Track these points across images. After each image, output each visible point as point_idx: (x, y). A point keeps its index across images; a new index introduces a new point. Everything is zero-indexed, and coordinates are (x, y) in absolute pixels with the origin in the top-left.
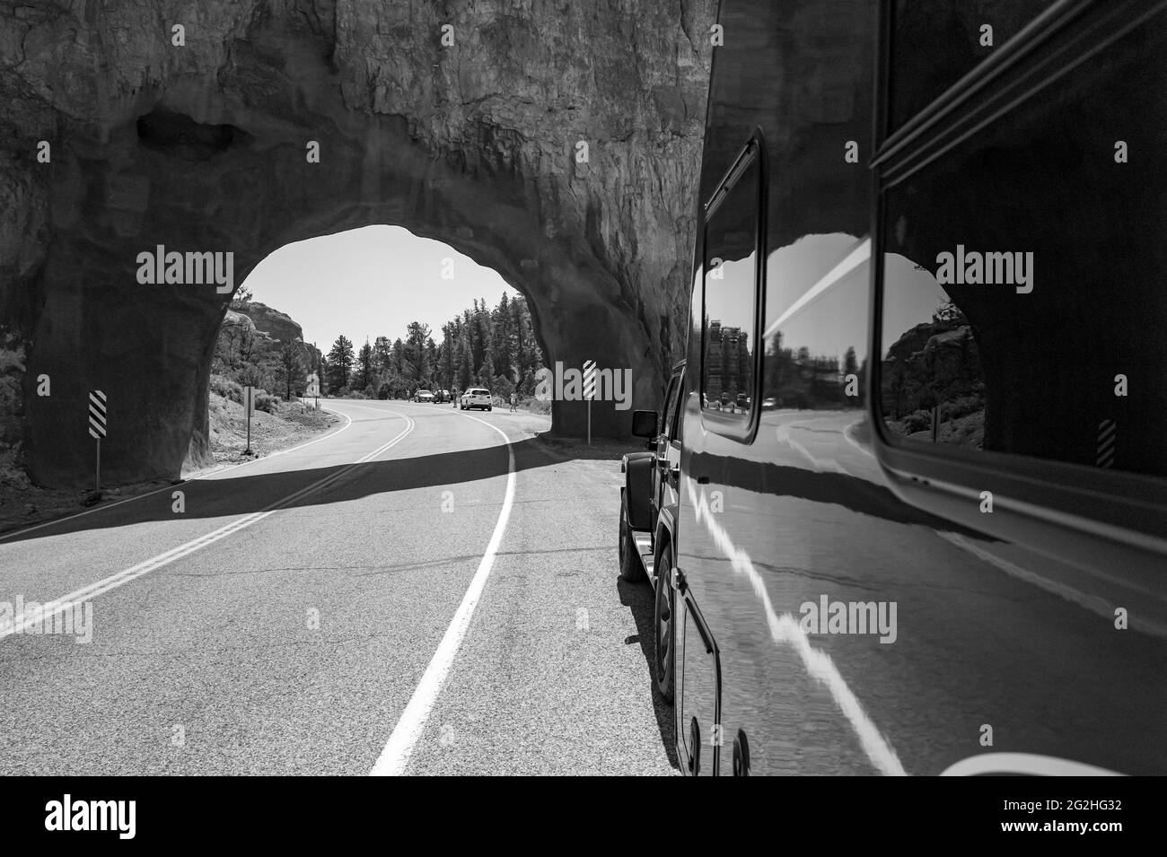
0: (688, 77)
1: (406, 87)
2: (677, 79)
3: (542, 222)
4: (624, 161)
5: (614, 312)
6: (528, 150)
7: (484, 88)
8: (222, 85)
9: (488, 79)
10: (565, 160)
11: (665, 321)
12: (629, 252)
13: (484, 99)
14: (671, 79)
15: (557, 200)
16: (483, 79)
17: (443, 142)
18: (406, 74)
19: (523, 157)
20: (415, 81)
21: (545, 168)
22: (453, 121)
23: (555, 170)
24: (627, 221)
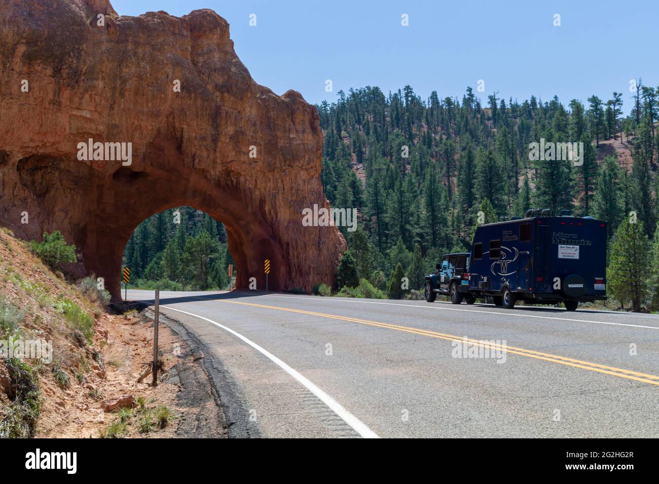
0: (294, 142)
1: (205, 159)
2: (290, 143)
3: (247, 207)
4: (272, 180)
5: (272, 241)
6: (242, 179)
7: (230, 158)
8: (144, 159)
9: (232, 155)
10: (253, 182)
11: (288, 244)
12: (274, 217)
13: (230, 162)
14: (288, 143)
15: (252, 197)
16: (230, 155)
17: (214, 177)
18: (205, 154)
19: (240, 182)
20: (208, 156)
21: (247, 185)
22: (218, 169)
23: (250, 186)
24: (274, 204)
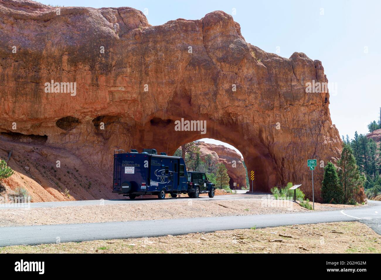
0: (295, 88)
1: (207, 107)
2: (291, 89)
3: (244, 136)
4: (271, 115)
6: (240, 118)
7: (227, 105)
8: (167, 111)
9: (227, 102)
10: (252, 118)
11: (283, 159)
12: (272, 141)
13: (226, 107)
14: (289, 89)
15: (248, 130)
16: (226, 102)
17: (217, 118)
18: (207, 104)
19: (238, 120)
20: (209, 105)
21: (245, 121)
22: (220, 113)
23: (248, 121)
24: (271, 133)
